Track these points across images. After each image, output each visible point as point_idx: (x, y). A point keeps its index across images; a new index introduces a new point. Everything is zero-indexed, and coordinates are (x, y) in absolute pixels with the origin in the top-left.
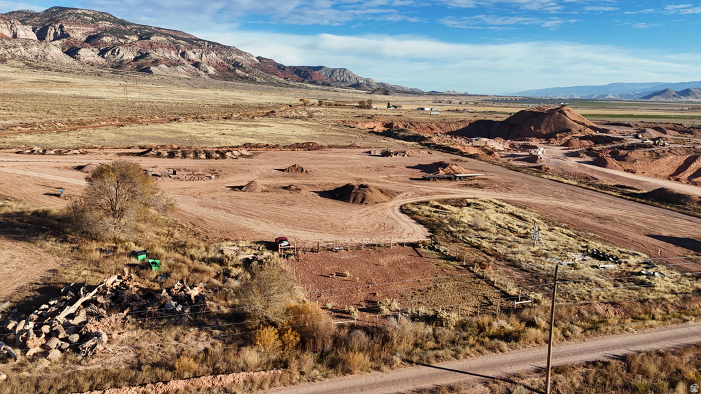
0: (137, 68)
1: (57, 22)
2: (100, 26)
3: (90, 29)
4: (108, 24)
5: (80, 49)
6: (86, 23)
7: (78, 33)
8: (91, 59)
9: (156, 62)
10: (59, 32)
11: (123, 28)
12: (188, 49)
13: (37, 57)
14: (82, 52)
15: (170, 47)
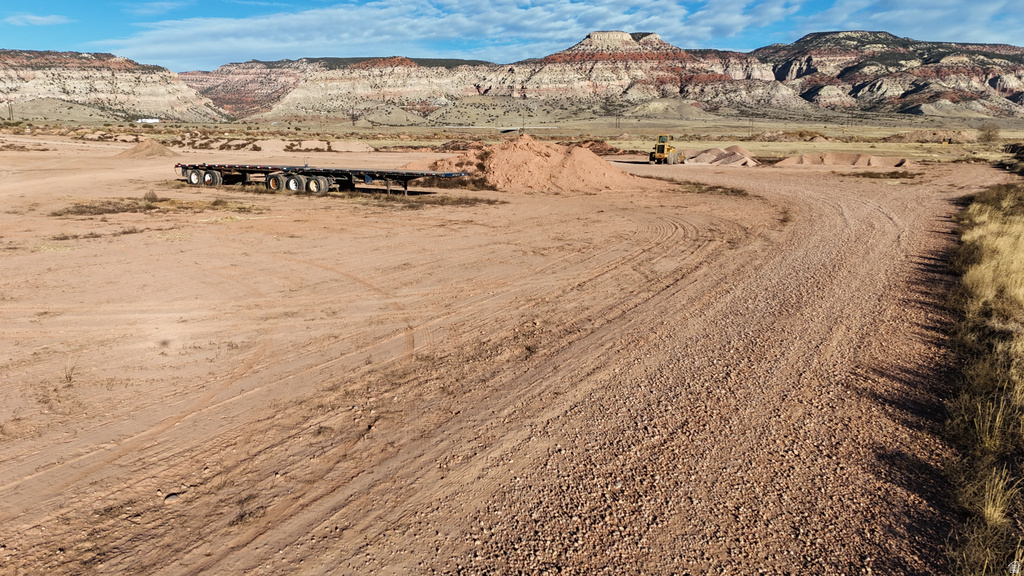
0: (901, 108)
1: (806, 54)
2: (867, 52)
3: (850, 58)
4: (878, 48)
5: (822, 87)
6: (846, 50)
7: (830, 66)
8: (835, 100)
9: (936, 96)
10: (805, 68)
11: (902, 50)
12: (1008, 72)
13: (759, 101)
14: (824, 92)
15: (971, 72)
